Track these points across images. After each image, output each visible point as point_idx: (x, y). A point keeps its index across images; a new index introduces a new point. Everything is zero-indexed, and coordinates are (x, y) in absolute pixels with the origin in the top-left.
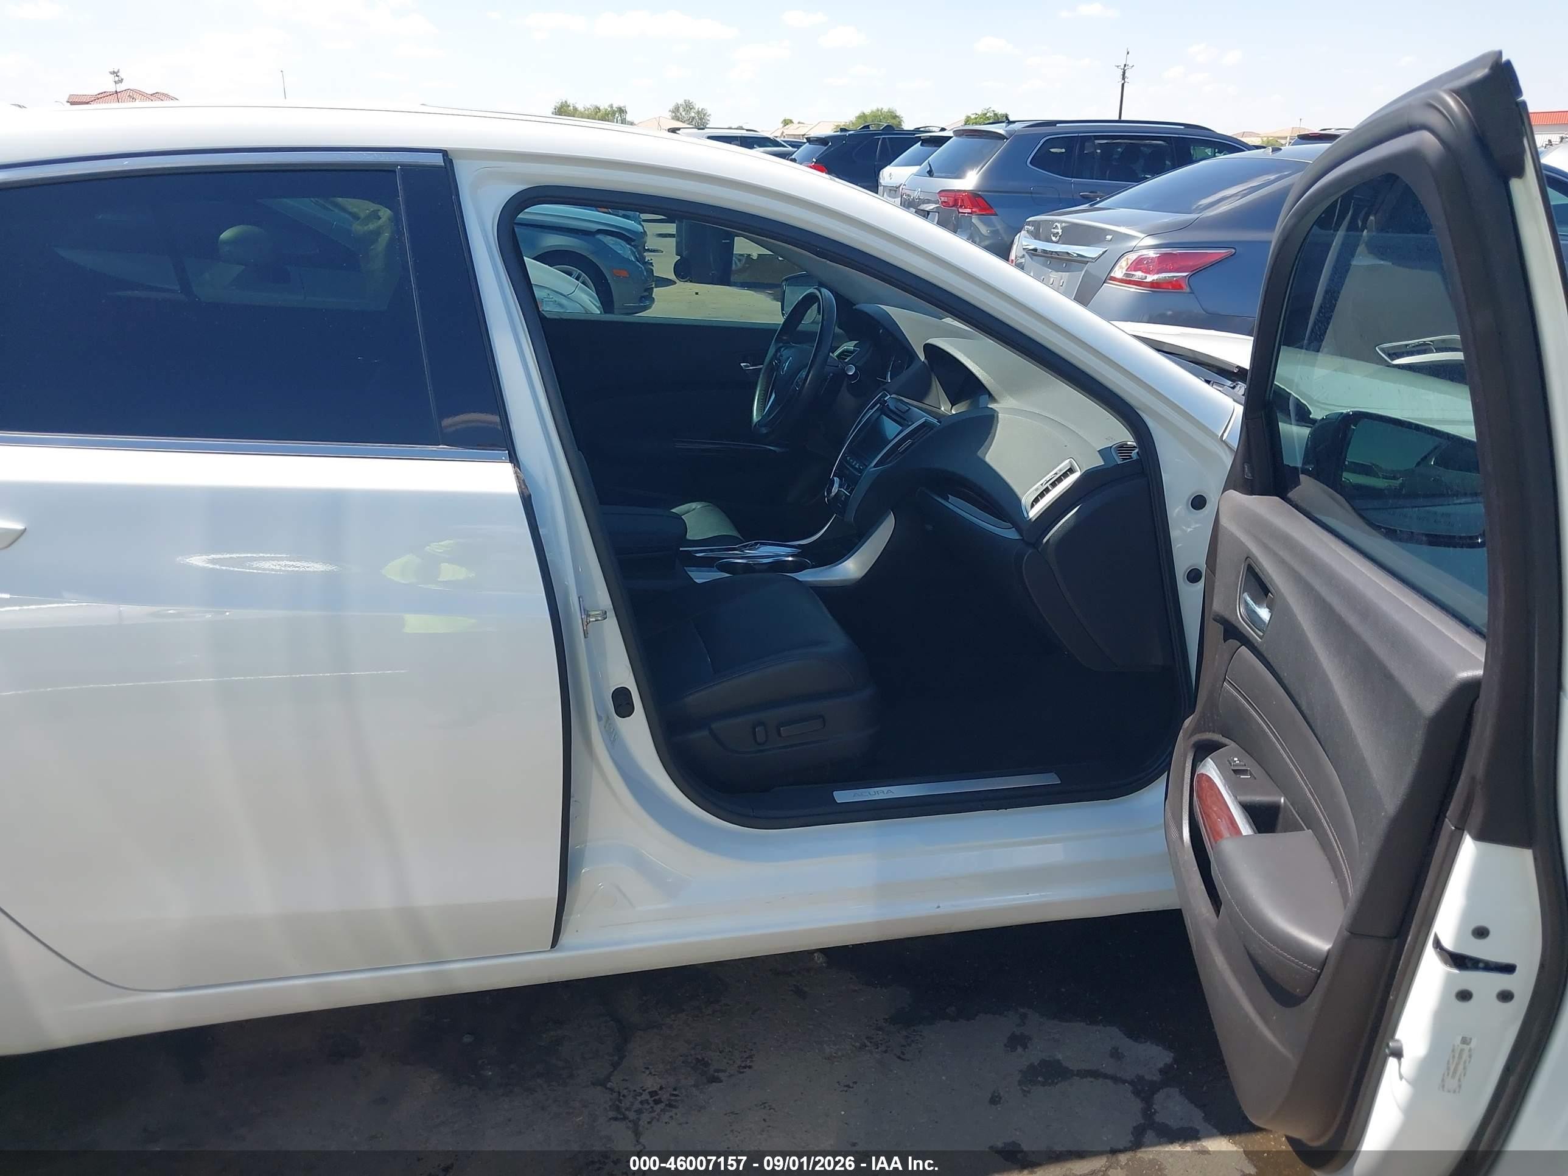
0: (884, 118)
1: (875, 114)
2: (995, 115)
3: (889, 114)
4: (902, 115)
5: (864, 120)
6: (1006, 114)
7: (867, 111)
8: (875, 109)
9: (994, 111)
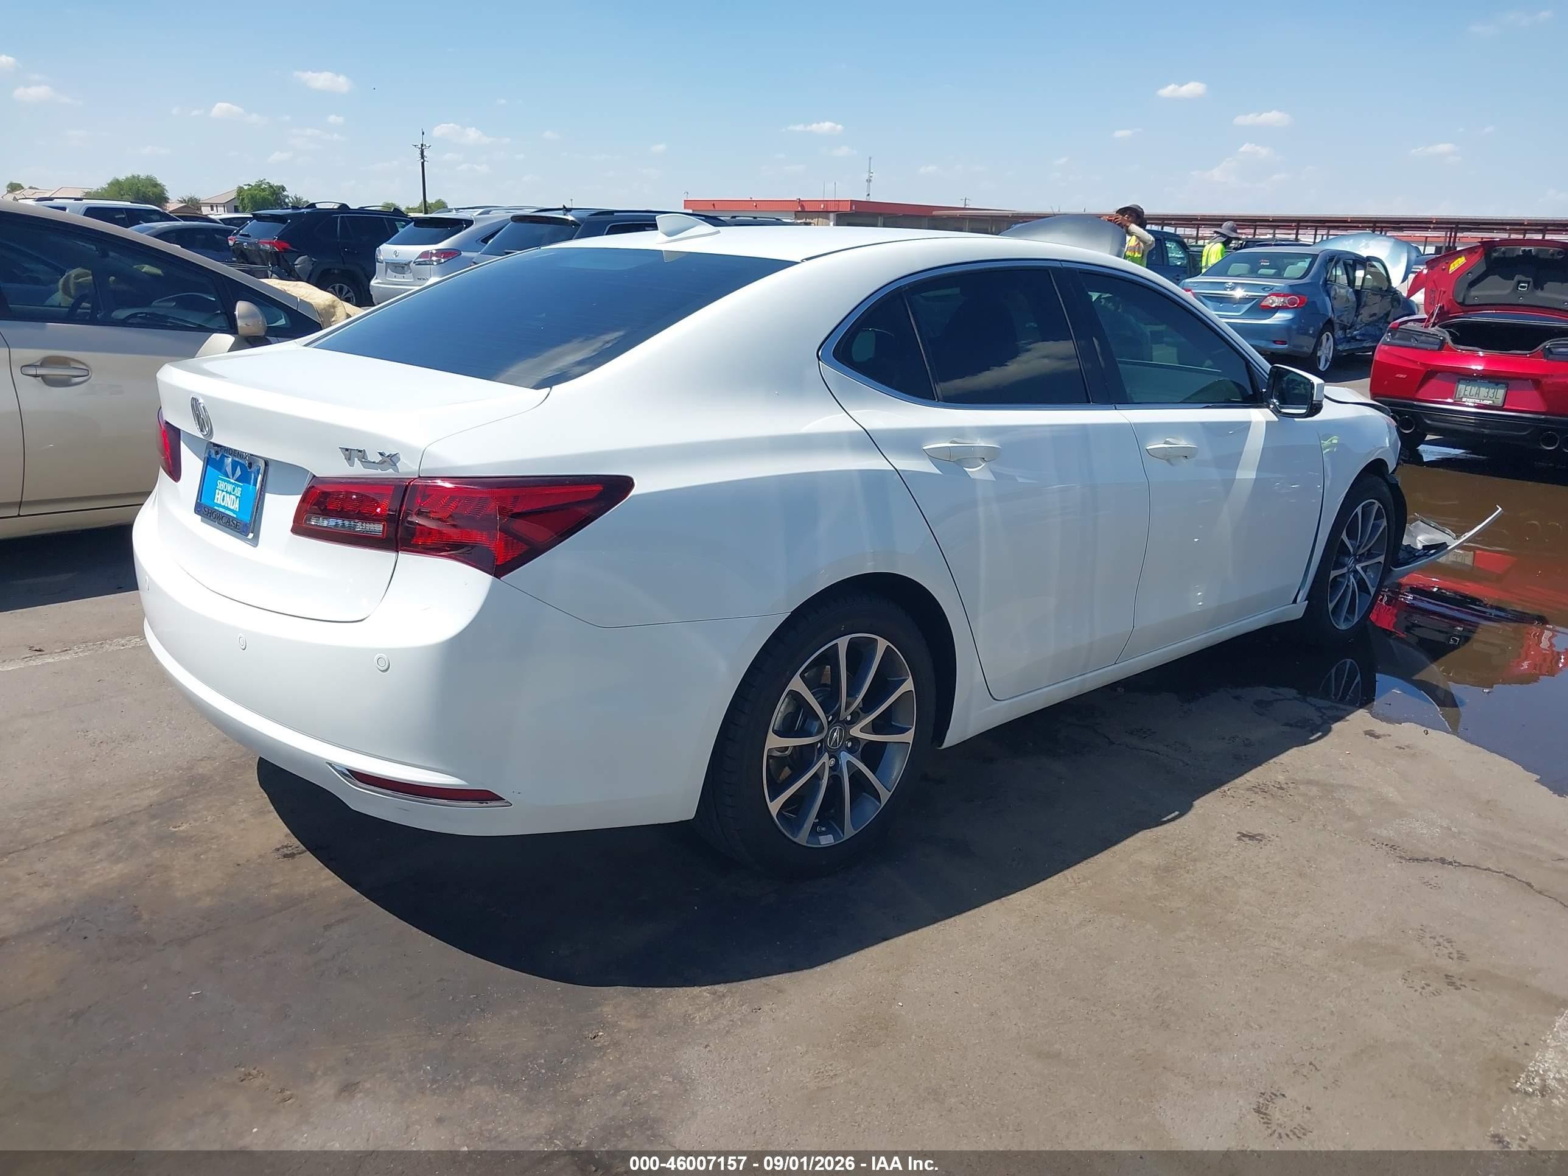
0: (143, 186)
1: (130, 181)
2: (271, 187)
3: (148, 182)
4: (164, 183)
5: (119, 188)
6: (283, 186)
7: (122, 177)
8: (129, 175)
9: (268, 183)
